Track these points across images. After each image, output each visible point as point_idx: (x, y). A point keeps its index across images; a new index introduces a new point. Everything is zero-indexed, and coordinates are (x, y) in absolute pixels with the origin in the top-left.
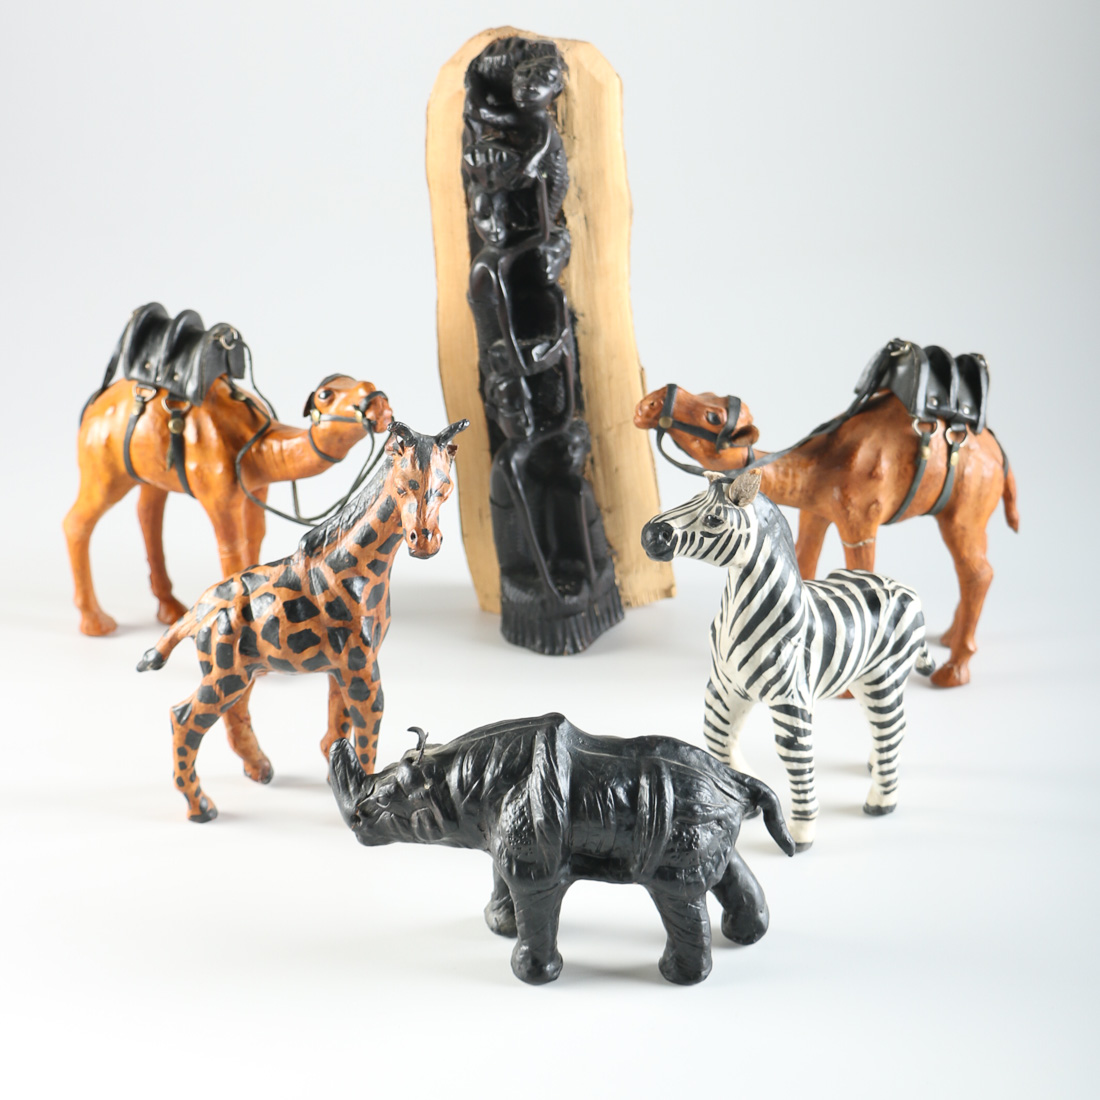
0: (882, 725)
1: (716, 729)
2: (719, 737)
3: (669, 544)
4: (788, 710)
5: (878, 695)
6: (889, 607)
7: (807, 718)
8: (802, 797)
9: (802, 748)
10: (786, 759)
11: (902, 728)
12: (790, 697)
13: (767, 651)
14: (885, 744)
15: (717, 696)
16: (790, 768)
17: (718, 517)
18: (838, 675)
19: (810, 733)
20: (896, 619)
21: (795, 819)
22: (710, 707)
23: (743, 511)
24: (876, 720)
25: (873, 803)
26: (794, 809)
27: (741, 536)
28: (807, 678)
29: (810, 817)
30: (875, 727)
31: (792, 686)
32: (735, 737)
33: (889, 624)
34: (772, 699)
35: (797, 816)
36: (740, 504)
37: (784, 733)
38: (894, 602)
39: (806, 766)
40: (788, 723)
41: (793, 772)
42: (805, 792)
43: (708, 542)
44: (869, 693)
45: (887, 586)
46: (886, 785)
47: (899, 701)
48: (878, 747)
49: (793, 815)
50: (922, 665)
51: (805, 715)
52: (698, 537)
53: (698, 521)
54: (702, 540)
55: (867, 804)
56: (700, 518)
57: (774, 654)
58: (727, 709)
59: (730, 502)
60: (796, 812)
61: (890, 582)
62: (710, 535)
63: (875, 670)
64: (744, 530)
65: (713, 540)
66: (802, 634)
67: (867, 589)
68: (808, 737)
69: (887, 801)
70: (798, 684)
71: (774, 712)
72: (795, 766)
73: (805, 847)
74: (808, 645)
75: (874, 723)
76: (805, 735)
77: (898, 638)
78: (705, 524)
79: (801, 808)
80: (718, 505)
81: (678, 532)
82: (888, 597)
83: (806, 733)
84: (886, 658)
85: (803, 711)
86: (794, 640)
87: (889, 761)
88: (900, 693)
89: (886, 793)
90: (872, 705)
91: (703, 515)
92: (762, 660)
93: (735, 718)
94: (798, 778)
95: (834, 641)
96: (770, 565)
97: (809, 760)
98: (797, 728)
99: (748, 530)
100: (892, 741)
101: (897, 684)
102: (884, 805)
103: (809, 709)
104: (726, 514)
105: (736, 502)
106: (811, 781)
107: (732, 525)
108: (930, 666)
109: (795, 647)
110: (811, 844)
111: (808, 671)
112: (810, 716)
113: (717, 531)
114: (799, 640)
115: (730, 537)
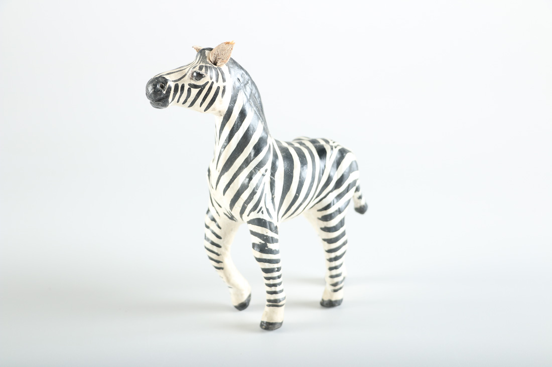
0: (330, 241)
1: (213, 243)
2: (215, 249)
3: (164, 92)
4: (260, 222)
5: (326, 218)
6: (332, 156)
7: (274, 229)
8: (273, 289)
9: (270, 252)
10: (259, 260)
11: (344, 244)
12: (260, 212)
13: (242, 178)
14: (333, 255)
15: (213, 220)
16: (263, 267)
17: (201, 72)
18: (296, 198)
19: (277, 241)
20: (338, 163)
21: (269, 306)
22: (208, 227)
23: (220, 69)
24: (326, 238)
25: (326, 299)
26: (268, 298)
27: (218, 88)
28: (273, 199)
29: (280, 304)
30: (326, 243)
31: (262, 204)
32: (226, 249)
33: (333, 166)
34: (248, 216)
35: (271, 303)
36: (218, 64)
37: (258, 241)
38: (336, 151)
39: (275, 266)
40: (260, 232)
41: (266, 271)
42: (275, 285)
43: (194, 92)
44: (320, 217)
45: (331, 143)
46: (335, 285)
47: (342, 223)
48: (328, 258)
49: (268, 303)
50: (358, 206)
51: (272, 226)
52: (186, 87)
53: (187, 77)
54: (189, 91)
55: (323, 300)
56: (188, 74)
57: (248, 179)
58: (220, 228)
59: (210, 63)
60: (269, 301)
61: (334, 142)
62: (195, 87)
63: (324, 200)
64: (220, 84)
65: (198, 90)
66: (268, 166)
67: (318, 144)
68: (275, 244)
69: (336, 297)
70: (266, 203)
71: (250, 225)
72: (267, 266)
73: (276, 326)
74: (273, 174)
75: (325, 240)
76: (273, 243)
77: (339, 177)
78: (191, 79)
79: (273, 297)
80: (201, 64)
81: (172, 84)
82: (332, 149)
83: (273, 240)
84: (331, 191)
85: (270, 223)
86: (262, 170)
87: (336, 268)
88: (342, 218)
89: (335, 291)
90: (323, 227)
91: (190, 72)
92: (239, 186)
93: (225, 234)
94: (269, 275)
95: (292, 172)
96: (243, 115)
97: (277, 261)
98: (266, 236)
99: (224, 84)
100: (338, 253)
101: (339, 211)
102: (333, 299)
103: (275, 223)
104: (206, 70)
105: (215, 64)
106: (279, 277)
107: (211, 79)
108: (364, 206)
109: (263, 175)
110: (281, 324)
111: (273, 194)
112: (276, 227)
113: (201, 83)
114: (266, 171)
115: (210, 88)
